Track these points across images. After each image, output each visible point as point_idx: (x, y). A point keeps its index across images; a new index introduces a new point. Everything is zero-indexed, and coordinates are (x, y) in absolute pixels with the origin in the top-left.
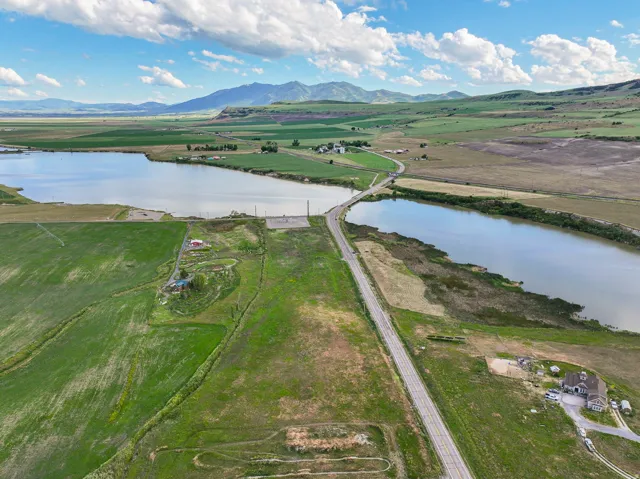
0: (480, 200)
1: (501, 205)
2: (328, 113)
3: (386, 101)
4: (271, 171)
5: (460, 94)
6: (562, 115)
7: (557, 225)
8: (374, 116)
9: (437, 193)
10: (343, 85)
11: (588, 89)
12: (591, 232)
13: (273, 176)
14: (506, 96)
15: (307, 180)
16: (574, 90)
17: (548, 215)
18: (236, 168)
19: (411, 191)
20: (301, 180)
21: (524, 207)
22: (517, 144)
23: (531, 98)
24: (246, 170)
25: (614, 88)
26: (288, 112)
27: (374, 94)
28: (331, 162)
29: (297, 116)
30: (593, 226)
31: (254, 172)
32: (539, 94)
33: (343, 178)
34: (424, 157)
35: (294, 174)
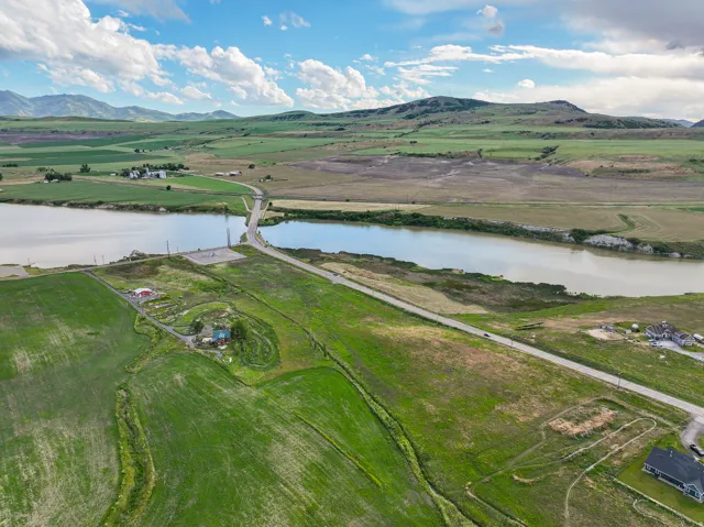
0: (378, 214)
1: (400, 216)
2: (84, 133)
3: (142, 120)
4: (100, 203)
5: (227, 114)
6: (360, 135)
7: (459, 228)
8: (147, 136)
9: (331, 212)
10: (80, 99)
11: (363, 112)
12: (490, 232)
13: (108, 209)
14: (290, 116)
15: (162, 209)
16: (352, 112)
17: (447, 221)
18: (37, 203)
19: (301, 211)
20: (155, 210)
21: (425, 217)
22: (344, 162)
23: (316, 119)
24: (57, 204)
25: (384, 111)
26: (22, 131)
27: (125, 110)
28: (169, 188)
29: (38, 136)
30: (488, 226)
31: (72, 205)
32: (322, 115)
33: (206, 204)
34: (268, 177)
35: (141, 203)
